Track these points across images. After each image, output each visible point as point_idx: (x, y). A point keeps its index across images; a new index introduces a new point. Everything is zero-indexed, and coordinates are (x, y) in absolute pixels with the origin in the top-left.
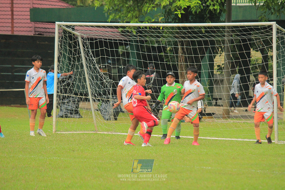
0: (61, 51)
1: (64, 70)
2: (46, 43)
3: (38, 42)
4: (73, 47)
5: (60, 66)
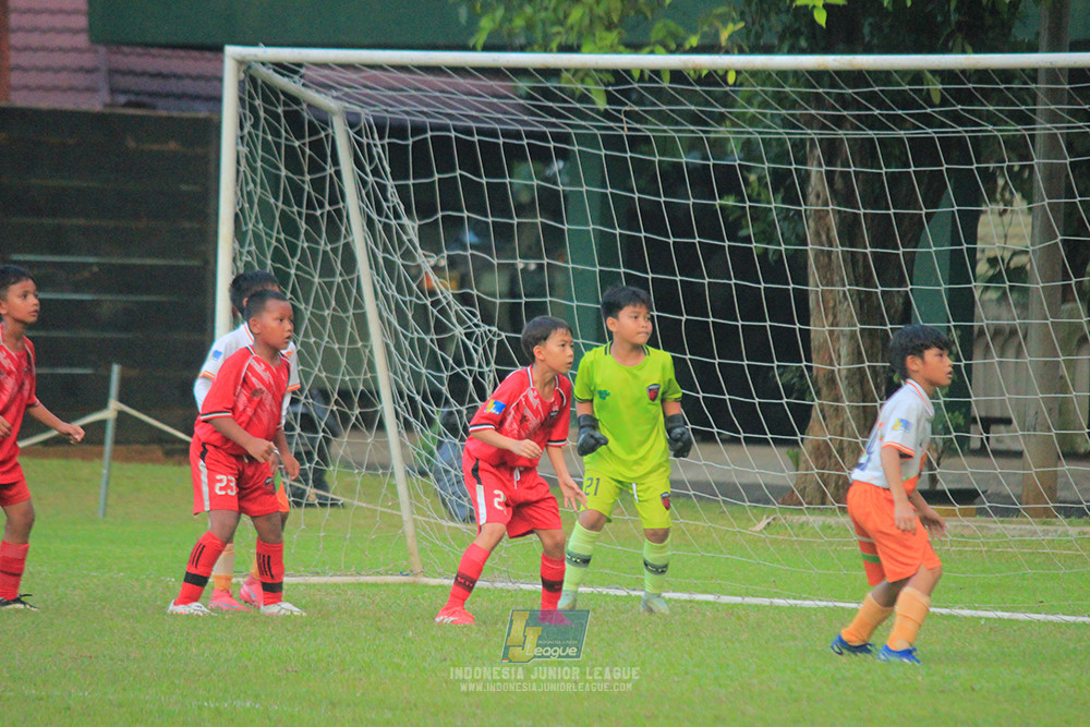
0: (252, 185)
2: (172, 146)
3: (132, 144)
4: (306, 169)
5: (244, 258)
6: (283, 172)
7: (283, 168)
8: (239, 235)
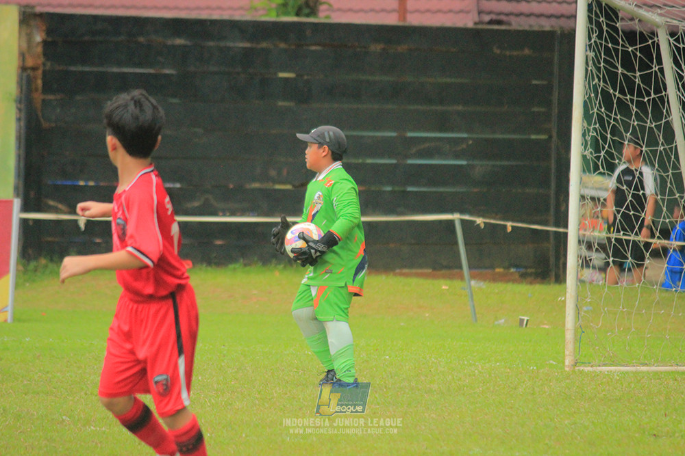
0: (597, 80)
1: (604, 148)
2: (527, 51)
3: (498, 51)
4: (637, 69)
5: (591, 134)
6: (620, 70)
7: (619, 67)
8: (587, 116)
